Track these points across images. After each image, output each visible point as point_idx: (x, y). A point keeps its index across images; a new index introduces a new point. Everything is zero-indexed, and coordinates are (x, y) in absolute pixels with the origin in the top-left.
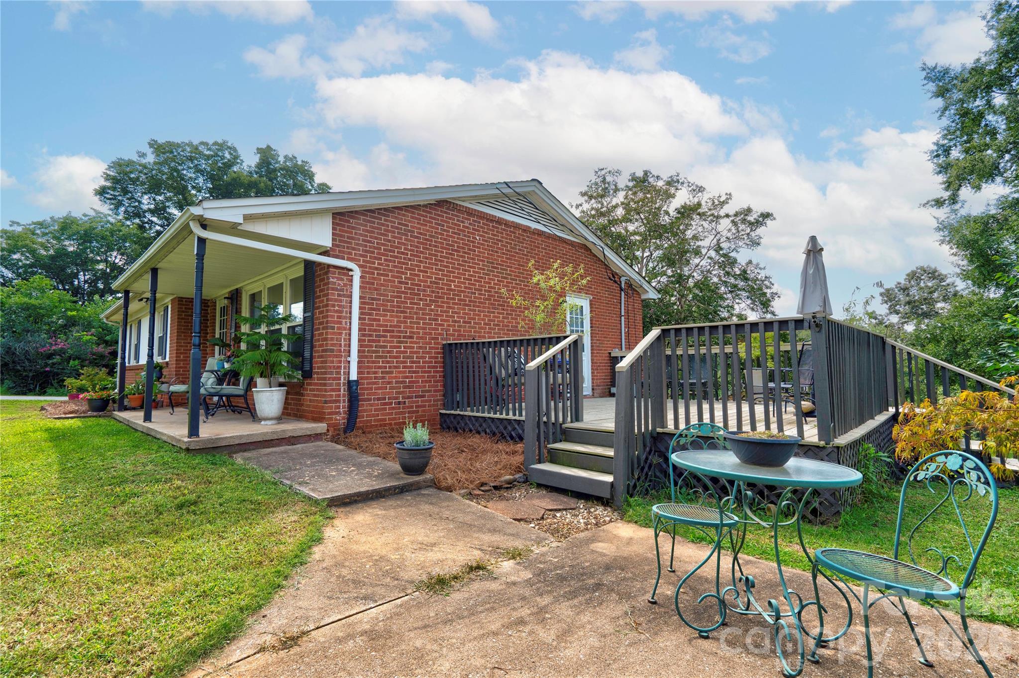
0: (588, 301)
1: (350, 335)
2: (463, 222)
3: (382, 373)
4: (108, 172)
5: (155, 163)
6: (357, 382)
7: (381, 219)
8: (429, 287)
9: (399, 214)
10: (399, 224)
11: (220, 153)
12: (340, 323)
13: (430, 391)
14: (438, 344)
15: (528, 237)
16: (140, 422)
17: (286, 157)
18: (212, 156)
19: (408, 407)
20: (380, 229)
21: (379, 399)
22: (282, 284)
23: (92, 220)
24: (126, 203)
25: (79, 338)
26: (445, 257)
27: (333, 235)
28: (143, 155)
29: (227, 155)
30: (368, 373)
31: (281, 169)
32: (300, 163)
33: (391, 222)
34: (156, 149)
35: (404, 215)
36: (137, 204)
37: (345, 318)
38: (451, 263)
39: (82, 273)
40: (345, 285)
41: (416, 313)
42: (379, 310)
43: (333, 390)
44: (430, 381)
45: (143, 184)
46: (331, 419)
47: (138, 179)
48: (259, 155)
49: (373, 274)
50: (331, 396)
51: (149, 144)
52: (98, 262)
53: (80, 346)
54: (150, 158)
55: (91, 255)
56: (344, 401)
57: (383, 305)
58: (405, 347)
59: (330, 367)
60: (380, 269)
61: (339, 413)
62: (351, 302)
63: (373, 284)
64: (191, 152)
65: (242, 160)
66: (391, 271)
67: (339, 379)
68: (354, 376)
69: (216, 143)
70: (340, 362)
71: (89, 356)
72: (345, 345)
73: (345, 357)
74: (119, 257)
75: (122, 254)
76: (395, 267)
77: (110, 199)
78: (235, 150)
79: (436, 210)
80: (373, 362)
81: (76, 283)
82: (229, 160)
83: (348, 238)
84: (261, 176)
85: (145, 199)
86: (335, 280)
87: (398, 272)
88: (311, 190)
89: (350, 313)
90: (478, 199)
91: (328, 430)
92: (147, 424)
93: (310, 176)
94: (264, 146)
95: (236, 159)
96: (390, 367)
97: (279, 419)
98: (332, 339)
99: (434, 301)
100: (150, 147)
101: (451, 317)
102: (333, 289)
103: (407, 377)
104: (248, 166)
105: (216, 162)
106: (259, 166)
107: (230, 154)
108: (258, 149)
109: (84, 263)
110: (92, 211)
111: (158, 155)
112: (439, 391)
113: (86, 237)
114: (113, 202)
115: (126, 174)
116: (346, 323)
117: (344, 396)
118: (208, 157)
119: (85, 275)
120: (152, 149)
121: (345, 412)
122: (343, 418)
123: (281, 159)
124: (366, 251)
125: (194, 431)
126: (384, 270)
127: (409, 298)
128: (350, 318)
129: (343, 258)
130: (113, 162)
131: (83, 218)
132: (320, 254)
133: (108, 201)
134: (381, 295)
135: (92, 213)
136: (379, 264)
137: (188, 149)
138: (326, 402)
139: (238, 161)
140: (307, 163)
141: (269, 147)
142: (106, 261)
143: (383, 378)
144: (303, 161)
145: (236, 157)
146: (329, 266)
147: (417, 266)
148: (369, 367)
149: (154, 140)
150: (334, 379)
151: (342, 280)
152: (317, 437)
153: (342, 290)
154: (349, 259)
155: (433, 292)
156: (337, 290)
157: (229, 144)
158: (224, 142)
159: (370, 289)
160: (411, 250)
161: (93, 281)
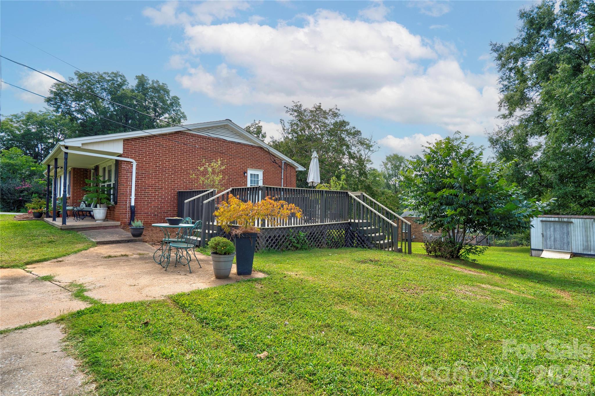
0: (262, 172)
1: (131, 188)
2: (189, 140)
3: (147, 203)
4: (52, 89)
5: (78, 84)
6: (134, 207)
7: (147, 141)
8: (171, 168)
9: (156, 138)
10: (156, 142)
11: (115, 79)
12: (127, 183)
13: (171, 211)
14: (175, 191)
15: (226, 144)
16: (52, 221)
17: (153, 81)
18: (111, 80)
19: (159, 217)
20: (147, 145)
21: (145, 213)
22: (111, 165)
23: (45, 114)
24: (62, 106)
25: (38, 182)
26: (179, 155)
27: (123, 148)
28: (72, 79)
29: (119, 80)
30: (140, 203)
31: (150, 88)
32: (161, 84)
33: (152, 142)
34: (79, 76)
35: (158, 139)
36: (68, 107)
37: (129, 181)
38: (182, 158)
39: (40, 145)
40: (129, 168)
41: (164, 179)
42: (146, 178)
43: (124, 209)
44: (171, 207)
45: (71, 95)
46: (123, 220)
47: (68, 93)
48: (137, 80)
49: (143, 163)
50: (123, 211)
52: (49, 138)
53: (38, 186)
54: (76, 82)
55: (45, 134)
56: (129, 214)
57: (147, 176)
58: (158, 193)
59: (122, 200)
60: (146, 161)
61: (126, 218)
62: (132, 175)
63: (143, 167)
64: (99, 78)
65: (128, 83)
66: (152, 162)
67: (127, 205)
68: (133, 204)
69: (113, 73)
70: (127, 198)
71: (43, 192)
72: (129, 192)
73: (129, 196)
74: (61, 135)
75: (63, 134)
76: (154, 160)
77: (53, 104)
78: (124, 77)
79: (175, 135)
80: (143, 199)
81: (37, 150)
82: (121, 83)
83: (131, 149)
84: (139, 92)
85: (73, 104)
86: (125, 166)
87: (155, 162)
88: (168, 100)
89: (132, 179)
90: (198, 130)
91: (121, 225)
92: (54, 222)
93: (167, 92)
94: (140, 75)
95: (124, 81)
96: (151, 201)
97: (104, 220)
98: (123, 189)
99: (173, 174)
101: (182, 180)
102: (124, 170)
103: (159, 205)
104: (131, 86)
105: (114, 84)
106: (138, 86)
107: (121, 79)
108: (136, 76)
109: (41, 138)
110: (44, 109)
111: (80, 80)
112: (175, 211)
113: (41, 123)
114: (55, 106)
115: (61, 90)
116: (130, 183)
117: (129, 211)
118: (109, 81)
119: (41, 146)
120: (77, 76)
121: (129, 218)
122: (128, 220)
123: (150, 82)
124: (139, 154)
125: (64, 222)
126: (148, 162)
127: (160, 173)
128: (132, 181)
129: (128, 158)
130: (55, 84)
131: (39, 113)
132: (118, 156)
133: (52, 106)
134: (147, 172)
135: (45, 110)
136: (145, 159)
137: (97, 77)
138: (121, 214)
139: (126, 83)
140: (165, 84)
141: (143, 75)
142: (54, 137)
143: (147, 205)
144: (163, 84)
145: (125, 81)
146: (122, 161)
147: (165, 159)
148: (140, 201)
149: (77, 71)
150: (124, 205)
151: (128, 166)
152: (116, 227)
153: (128, 170)
154: (131, 158)
155: (173, 170)
156: (125, 170)
157: (120, 74)
158: (118, 72)
159: (141, 169)
160: (161, 153)
161: (46, 149)
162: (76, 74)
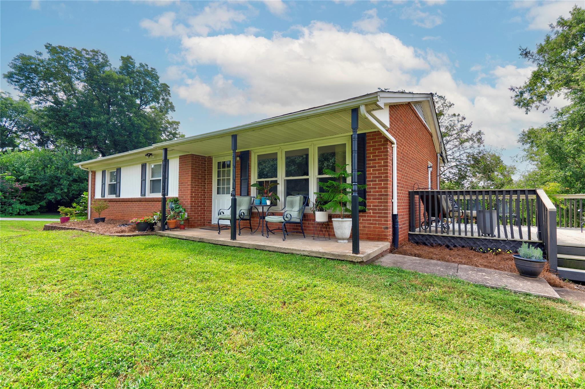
1: (392, 185)
2: (411, 117)
5: (49, 60)
6: (397, 215)
7: (397, 112)
8: (406, 156)
10: (400, 115)
11: (95, 57)
17: (141, 64)
18: (90, 59)
20: (397, 118)
26: (409, 138)
27: (389, 120)
28: (40, 54)
29: (101, 59)
31: (137, 72)
32: (150, 69)
34: (51, 50)
35: (401, 110)
38: (410, 142)
40: (391, 153)
41: (404, 172)
48: (121, 62)
51: (46, 46)
54: (46, 56)
57: (398, 167)
62: (392, 164)
64: (76, 55)
65: (110, 64)
68: (395, 211)
69: (93, 51)
76: (400, 142)
78: (106, 56)
79: (407, 108)
82: (102, 63)
86: (389, 150)
87: (400, 146)
88: (156, 87)
89: (392, 171)
93: (156, 78)
94: (126, 56)
95: (106, 63)
99: (407, 165)
100: (46, 48)
101: (410, 175)
104: (114, 68)
106: (122, 68)
107: (103, 58)
108: (121, 57)
111: (52, 55)
118: (88, 60)
120: (47, 50)
123: (137, 65)
124: (395, 132)
126: (398, 144)
127: (402, 163)
128: (392, 174)
137: (74, 53)
139: (108, 64)
140: (154, 69)
141: (129, 57)
144: (152, 68)
145: (107, 61)
147: (404, 142)
149: (49, 44)
153: (390, 156)
155: (407, 159)
157: (103, 52)
158: (99, 51)
160: (403, 132)
162: (47, 47)
